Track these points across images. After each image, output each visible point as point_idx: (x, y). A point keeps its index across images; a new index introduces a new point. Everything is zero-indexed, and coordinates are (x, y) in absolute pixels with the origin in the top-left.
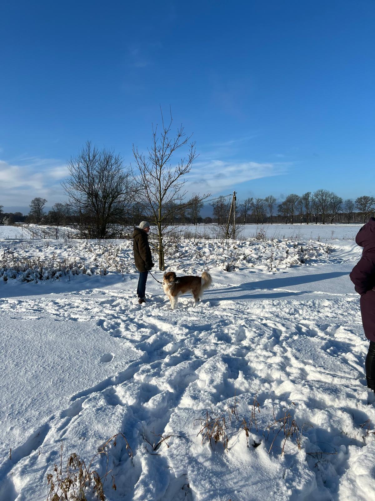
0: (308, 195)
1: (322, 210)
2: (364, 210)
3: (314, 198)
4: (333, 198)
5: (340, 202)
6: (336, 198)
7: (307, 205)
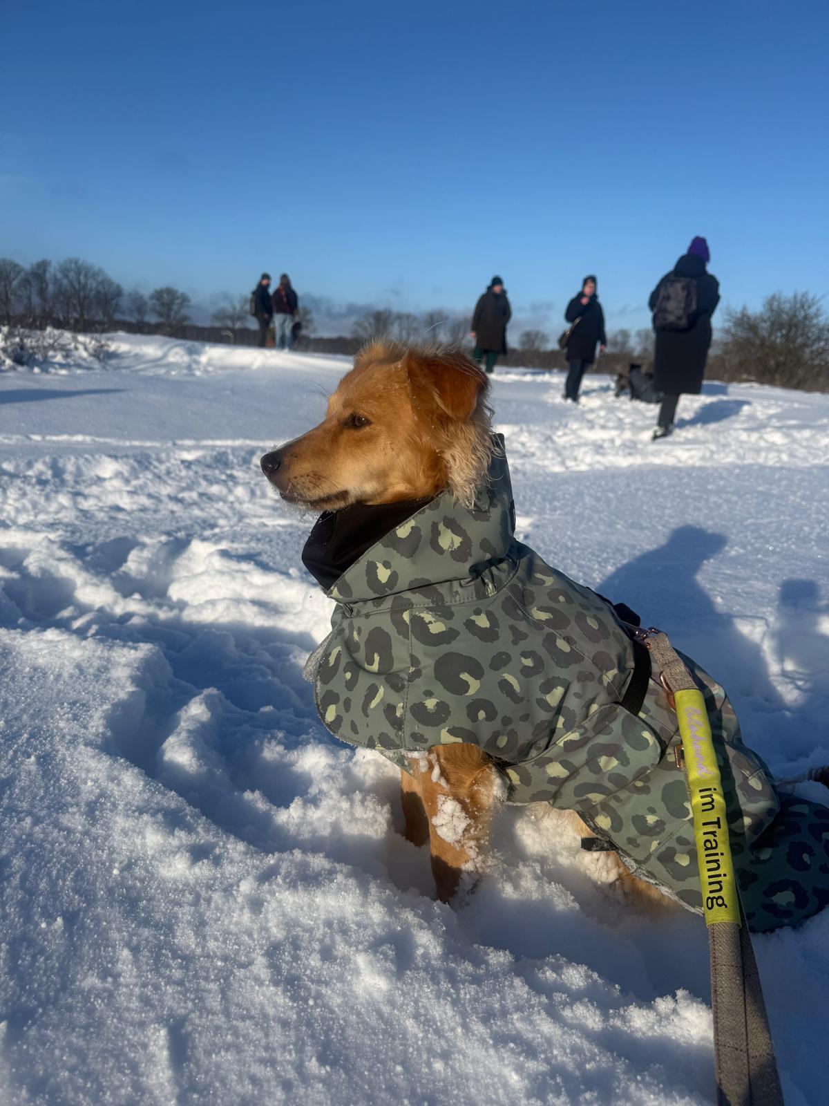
0: (43, 265)
1: (78, 309)
2: (168, 317)
3: (59, 276)
4: (102, 283)
5: (119, 293)
6: (110, 283)
7: (42, 292)
